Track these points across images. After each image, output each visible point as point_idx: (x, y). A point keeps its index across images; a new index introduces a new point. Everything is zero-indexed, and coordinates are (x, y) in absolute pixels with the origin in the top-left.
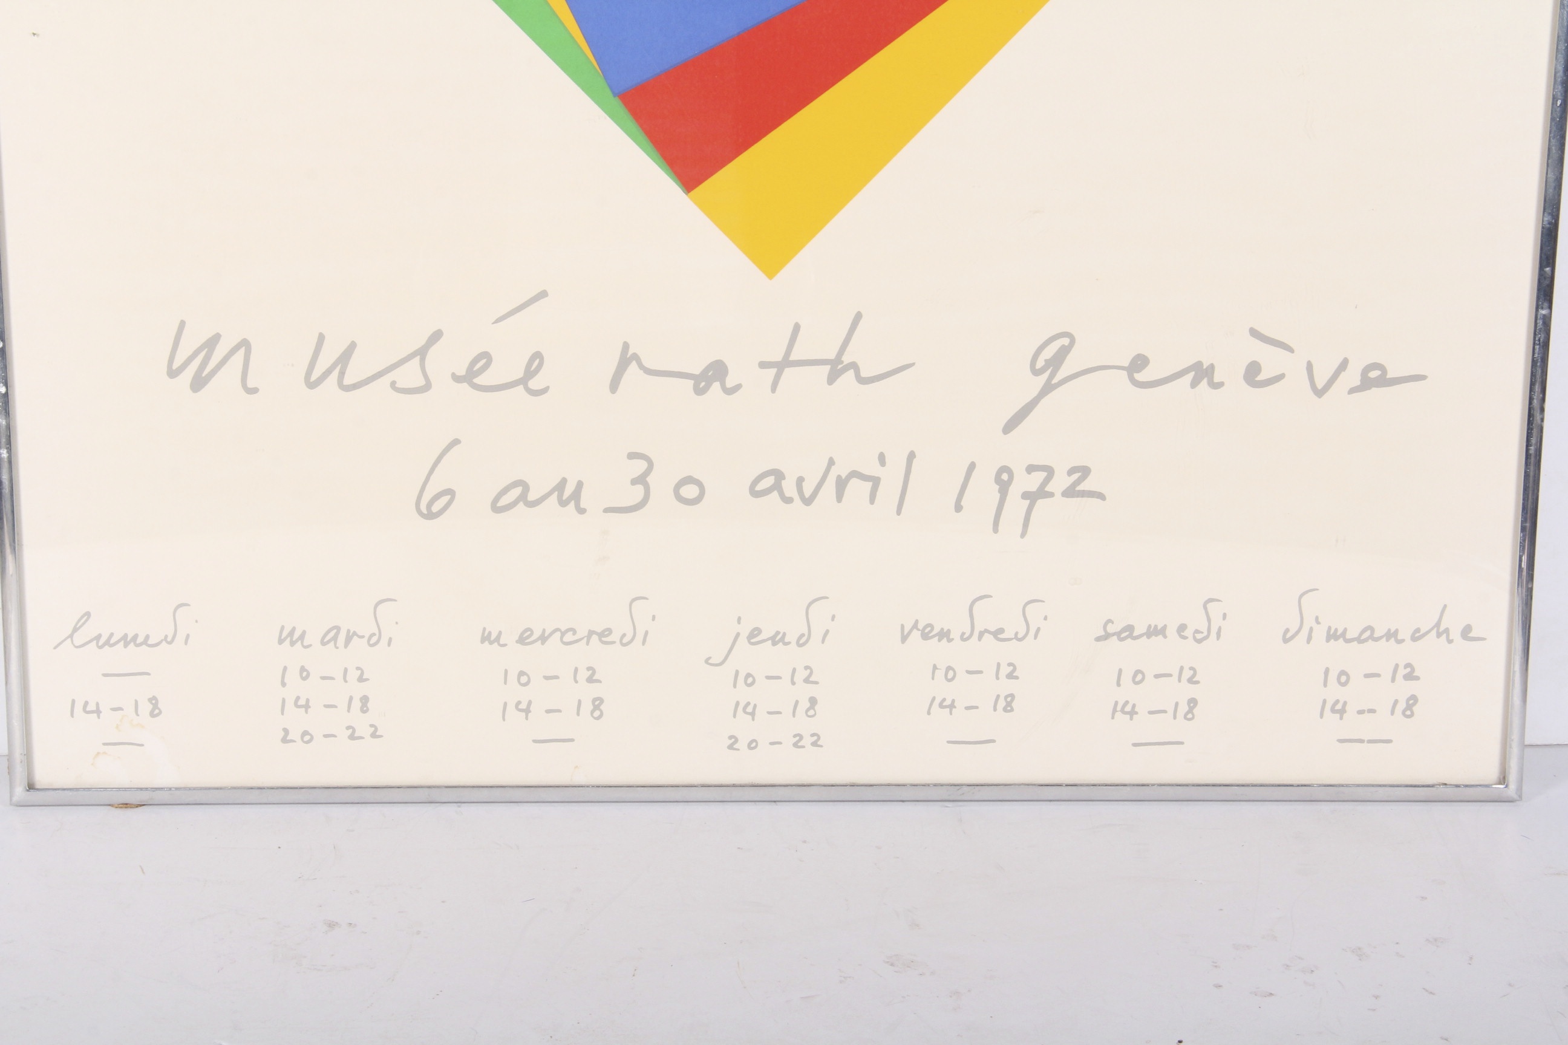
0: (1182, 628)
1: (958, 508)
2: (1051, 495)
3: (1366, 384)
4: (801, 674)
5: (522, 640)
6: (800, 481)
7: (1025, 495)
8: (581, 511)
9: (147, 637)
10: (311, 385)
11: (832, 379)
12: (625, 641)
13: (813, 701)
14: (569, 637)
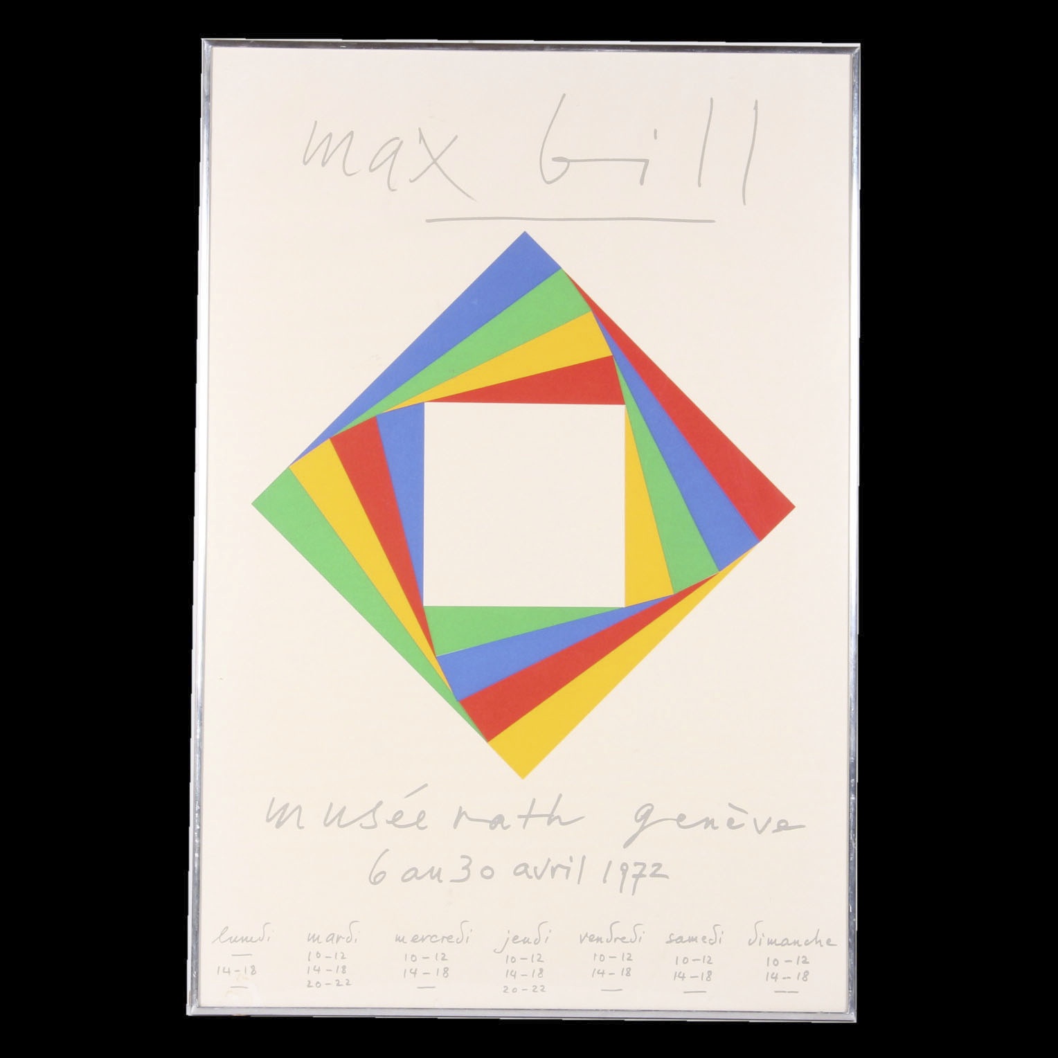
0: (704, 938)
1: (605, 881)
2: (645, 876)
3: (779, 829)
4: (536, 958)
5: (414, 940)
6: (536, 868)
7: (634, 876)
8: (440, 881)
9: (252, 938)
10: (326, 825)
11: (549, 823)
12: (459, 941)
13: (541, 970)
14: (434, 939)
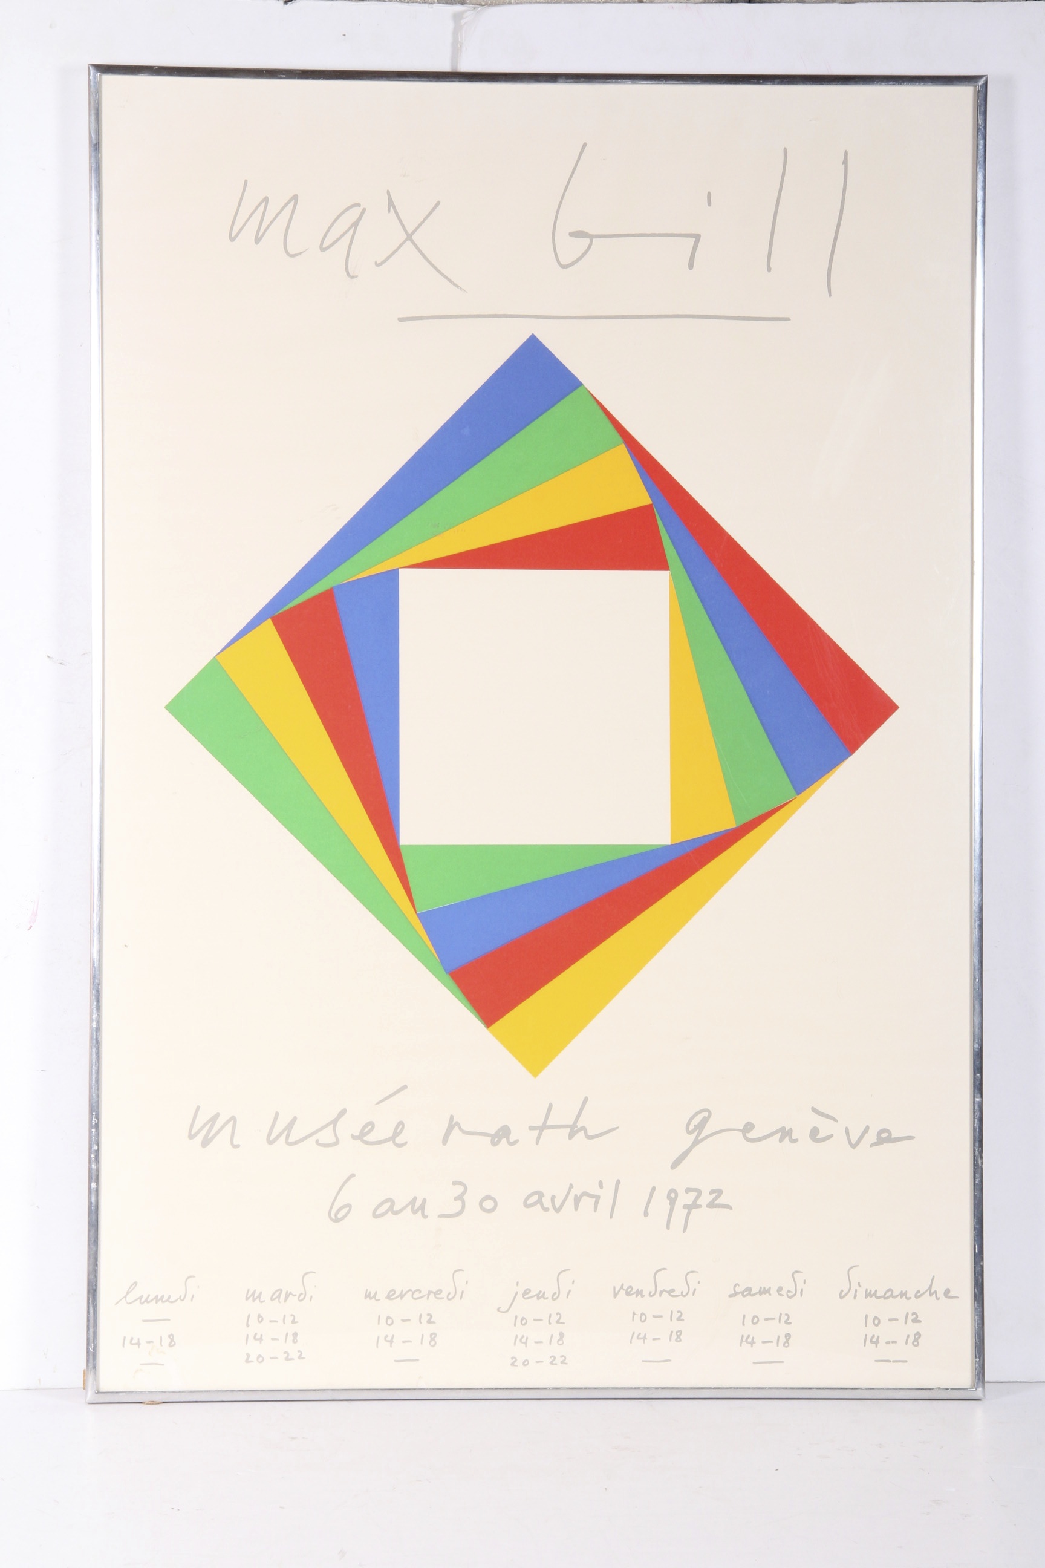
0: (780, 1289)
1: (646, 1214)
2: (700, 1206)
3: (880, 1141)
4: (555, 1318)
5: (389, 1297)
6: (553, 1198)
7: (685, 1207)
8: (425, 1217)
9: (169, 1297)
10: (270, 1142)
11: (571, 1136)
12: (450, 1297)
13: (562, 1335)
14: (417, 1295)
